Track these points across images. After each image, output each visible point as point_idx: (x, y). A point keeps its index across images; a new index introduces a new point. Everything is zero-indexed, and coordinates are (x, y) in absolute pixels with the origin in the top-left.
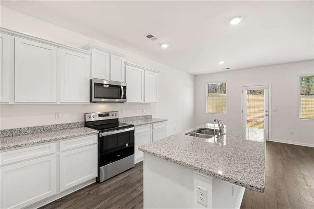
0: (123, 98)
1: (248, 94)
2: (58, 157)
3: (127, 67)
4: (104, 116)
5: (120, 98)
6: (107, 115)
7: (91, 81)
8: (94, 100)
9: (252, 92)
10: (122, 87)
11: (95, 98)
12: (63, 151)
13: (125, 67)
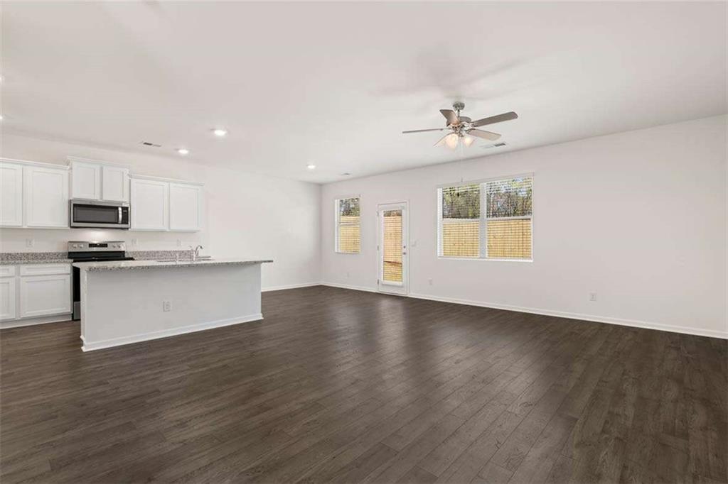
0: (122, 223)
1: (385, 216)
2: (18, 283)
3: (133, 181)
4: (98, 246)
5: (117, 223)
6: (105, 245)
7: (70, 201)
8: (73, 224)
9: (388, 214)
10: (120, 209)
11: (74, 222)
12: (23, 276)
13: (130, 180)
